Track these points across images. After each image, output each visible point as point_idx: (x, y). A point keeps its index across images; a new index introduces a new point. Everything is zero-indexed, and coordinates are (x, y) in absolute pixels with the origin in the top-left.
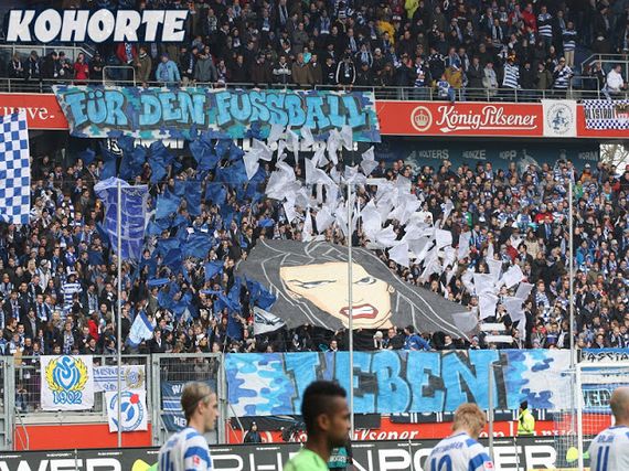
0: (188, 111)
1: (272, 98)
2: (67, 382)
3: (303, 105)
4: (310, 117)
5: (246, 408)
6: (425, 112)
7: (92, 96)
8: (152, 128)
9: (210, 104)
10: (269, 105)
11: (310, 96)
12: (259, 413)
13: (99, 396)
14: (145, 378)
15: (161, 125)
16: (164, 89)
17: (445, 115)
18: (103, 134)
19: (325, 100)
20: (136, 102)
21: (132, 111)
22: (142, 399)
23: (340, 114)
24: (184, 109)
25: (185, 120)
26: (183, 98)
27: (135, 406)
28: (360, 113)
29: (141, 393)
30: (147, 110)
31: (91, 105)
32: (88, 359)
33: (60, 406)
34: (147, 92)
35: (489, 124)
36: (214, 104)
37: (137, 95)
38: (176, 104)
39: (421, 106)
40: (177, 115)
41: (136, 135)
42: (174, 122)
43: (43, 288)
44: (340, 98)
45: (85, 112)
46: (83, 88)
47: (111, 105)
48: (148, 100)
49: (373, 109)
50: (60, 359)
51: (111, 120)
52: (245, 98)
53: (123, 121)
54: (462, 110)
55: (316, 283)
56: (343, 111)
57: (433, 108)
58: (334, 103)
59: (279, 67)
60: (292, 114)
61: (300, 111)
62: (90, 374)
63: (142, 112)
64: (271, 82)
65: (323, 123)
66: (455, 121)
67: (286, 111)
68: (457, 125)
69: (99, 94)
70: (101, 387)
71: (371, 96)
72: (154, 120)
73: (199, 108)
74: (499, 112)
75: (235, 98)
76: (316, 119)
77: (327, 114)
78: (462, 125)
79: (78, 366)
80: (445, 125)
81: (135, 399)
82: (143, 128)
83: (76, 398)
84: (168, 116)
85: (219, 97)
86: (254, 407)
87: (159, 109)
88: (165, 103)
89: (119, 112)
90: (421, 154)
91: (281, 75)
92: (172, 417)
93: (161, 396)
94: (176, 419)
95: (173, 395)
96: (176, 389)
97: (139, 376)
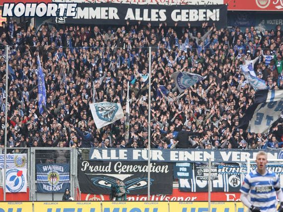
22: (25, 174)
27: (20, 178)
29: (24, 170)
80: (279, 4)
81: (20, 173)
92: (42, 185)
93: (36, 172)
94: (44, 186)
95: (43, 172)
96: (45, 168)
97: (23, 160)
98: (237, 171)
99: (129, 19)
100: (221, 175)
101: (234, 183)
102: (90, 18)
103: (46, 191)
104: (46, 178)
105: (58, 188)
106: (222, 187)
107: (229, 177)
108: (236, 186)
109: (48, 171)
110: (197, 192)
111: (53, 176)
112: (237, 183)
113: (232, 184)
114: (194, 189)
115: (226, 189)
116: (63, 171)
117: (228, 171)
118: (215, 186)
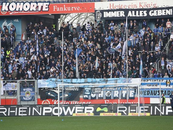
14: (17, 86)
62: (2, 86)
92: (23, 97)
93: (20, 92)
94: (24, 98)
95: (24, 91)
96: (24, 90)
97: (15, 86)
98: (110, 89)
99: (129, 16)
100: (103, 91)
101: (108, 95)
102: (112, 17)
103: (24, 100)
104: (25, 94)
105: (30, 99)
106: (103, 97)
107: (106, 92)
108: (109, 96)
109: (25, 91)
110: (91, 99)
111: (28, 93)
112: (109, 95)
113: (107, 96)
114: (90, 98)
115: (105, 98)
116: (32, 91)
117: (106, 89)
118: (99, 96)
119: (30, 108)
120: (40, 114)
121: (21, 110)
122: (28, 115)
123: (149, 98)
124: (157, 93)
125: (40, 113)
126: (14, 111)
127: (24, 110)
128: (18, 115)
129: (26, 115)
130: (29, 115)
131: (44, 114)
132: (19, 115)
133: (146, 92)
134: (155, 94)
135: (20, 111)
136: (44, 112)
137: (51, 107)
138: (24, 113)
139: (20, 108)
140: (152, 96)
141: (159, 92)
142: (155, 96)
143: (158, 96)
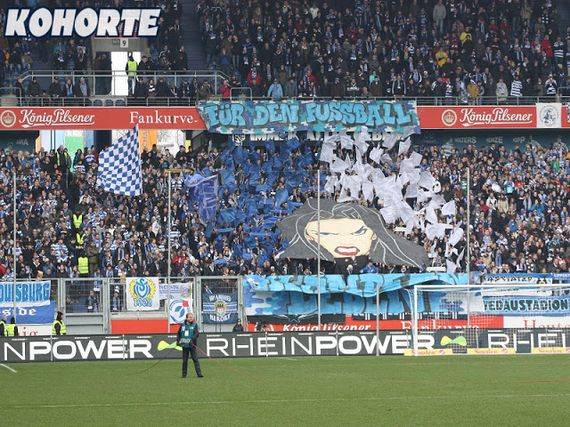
0: (287, 115)
1: (345, 106)
2: (142, 293)
3: (366, 110)
4: (370, 118)
5: (257, 310)
6: (452, 113)
7: (222, 107)
8: (262, 127)
9: (302, 110)
10: (342, 110)
11: (371, 104)
12: (264, 313)
13: (162, 302)
14: (191, 291)
15: (268, 125)
16: (271, 102)
17: (466, 115)
18: (229, 132)
19: (381, 106)
20: (251, 111)
21: (249, 117)
22: (190, 304)
23: (391, 115)
24: (284, 114)
25: (285, 121)
26: (284, 107)
27: (186, 308)
28: (405, 114)
29: (190, 301)
30: (259, 115)
31: (222, 113)
32: (156, 280)
33: (138, 308)
34: (259, 104)
35: (497, 121)
36: (305, 110)
37: (253, 106)
38: (279, 111)
39: (449, 109)
40: (279, 118)
41: (251, 132)
42: (278, 123)
43: (156, 233)
44: (392, 105)
45: (217, 118)
46: (217, 103)
47: (234, 113)
48: (260, 109)
49: (415, 111)
50: (138, 279)
51: (234, 123)
52: (326, 107)
53: (242, 123)
54: (478, 111)
55: (326, 234)
56: (393, 114)
57: (458, 111)
58: (387, 108)
59: (350, 86)
60: (358, 115)
61: (363, 113)
62: (157, 289)
63: (255, 117)
64: (344, 96)
65: (379, 122)
66: (472, 119)
67: (355, 114)
68: (475, 121)
69: (227, 106)
70: (164, 296)
71: (414, 104)
72: (263, 122)
73: (294, 114)
74: (505, 113)
75: (319, 107)
76: (374, 119)
77: (382, 114)
78: (479, 121)
79: (149, 283)
80: (466, 122)
81: (186, 304)
82: (255, 127)
83: (148, 303)
84: (273, 119)
85: (308, 107)
86: (261, 310)
87: (267, 115)
88: (272, 111)
89: (240, 118)
90: (456, 140)
91: (352, 91)
92: (208, 315)
93: (202, 302)
94: (211, 316)
95: (210, 302)
96: (212, 298)
104: (213, 308)
109: (214, 301)
110: (371, 320)
111: (220, 306)
116: (230, 301)
119: (284, 339)
120: (310, 352)
121: (263, 342)
122: (280, 355)
123: (502, 316)
124: (519, 306)
125: (308, 348)
126: (247, 346)
127: (270, 342)
128: (256, 356)
129: (276, 353)
130: (284, 353)
131: (318, 352)
132: (260, 353)
133: (495, 304)
134: (515, 309)
135: (260, 346)
136: (319, 347)
137: (334, 336)
138: (270, 349)
139: (260, 339)
140: (509, 312)
141: (522, 302)
142: (515, 312)
143: (521, 312)
